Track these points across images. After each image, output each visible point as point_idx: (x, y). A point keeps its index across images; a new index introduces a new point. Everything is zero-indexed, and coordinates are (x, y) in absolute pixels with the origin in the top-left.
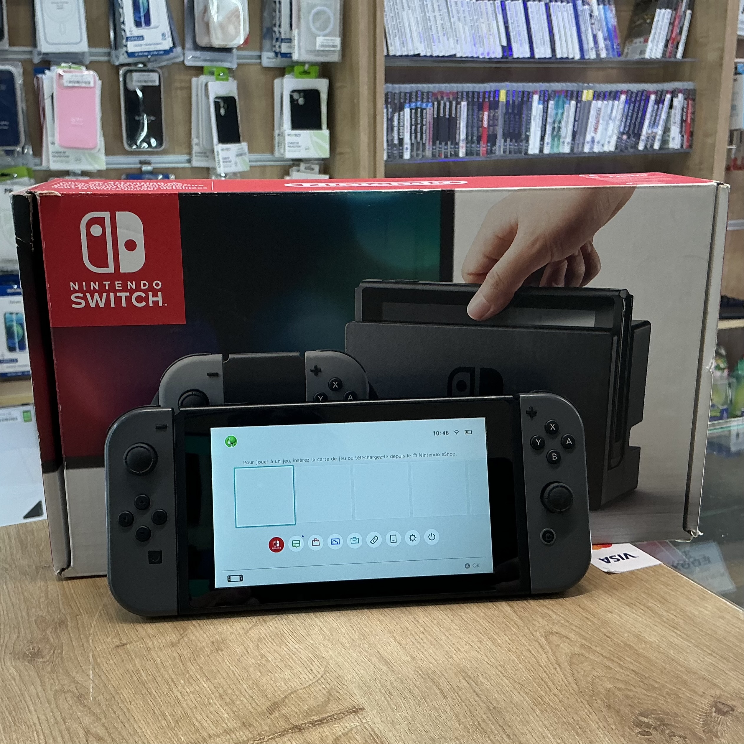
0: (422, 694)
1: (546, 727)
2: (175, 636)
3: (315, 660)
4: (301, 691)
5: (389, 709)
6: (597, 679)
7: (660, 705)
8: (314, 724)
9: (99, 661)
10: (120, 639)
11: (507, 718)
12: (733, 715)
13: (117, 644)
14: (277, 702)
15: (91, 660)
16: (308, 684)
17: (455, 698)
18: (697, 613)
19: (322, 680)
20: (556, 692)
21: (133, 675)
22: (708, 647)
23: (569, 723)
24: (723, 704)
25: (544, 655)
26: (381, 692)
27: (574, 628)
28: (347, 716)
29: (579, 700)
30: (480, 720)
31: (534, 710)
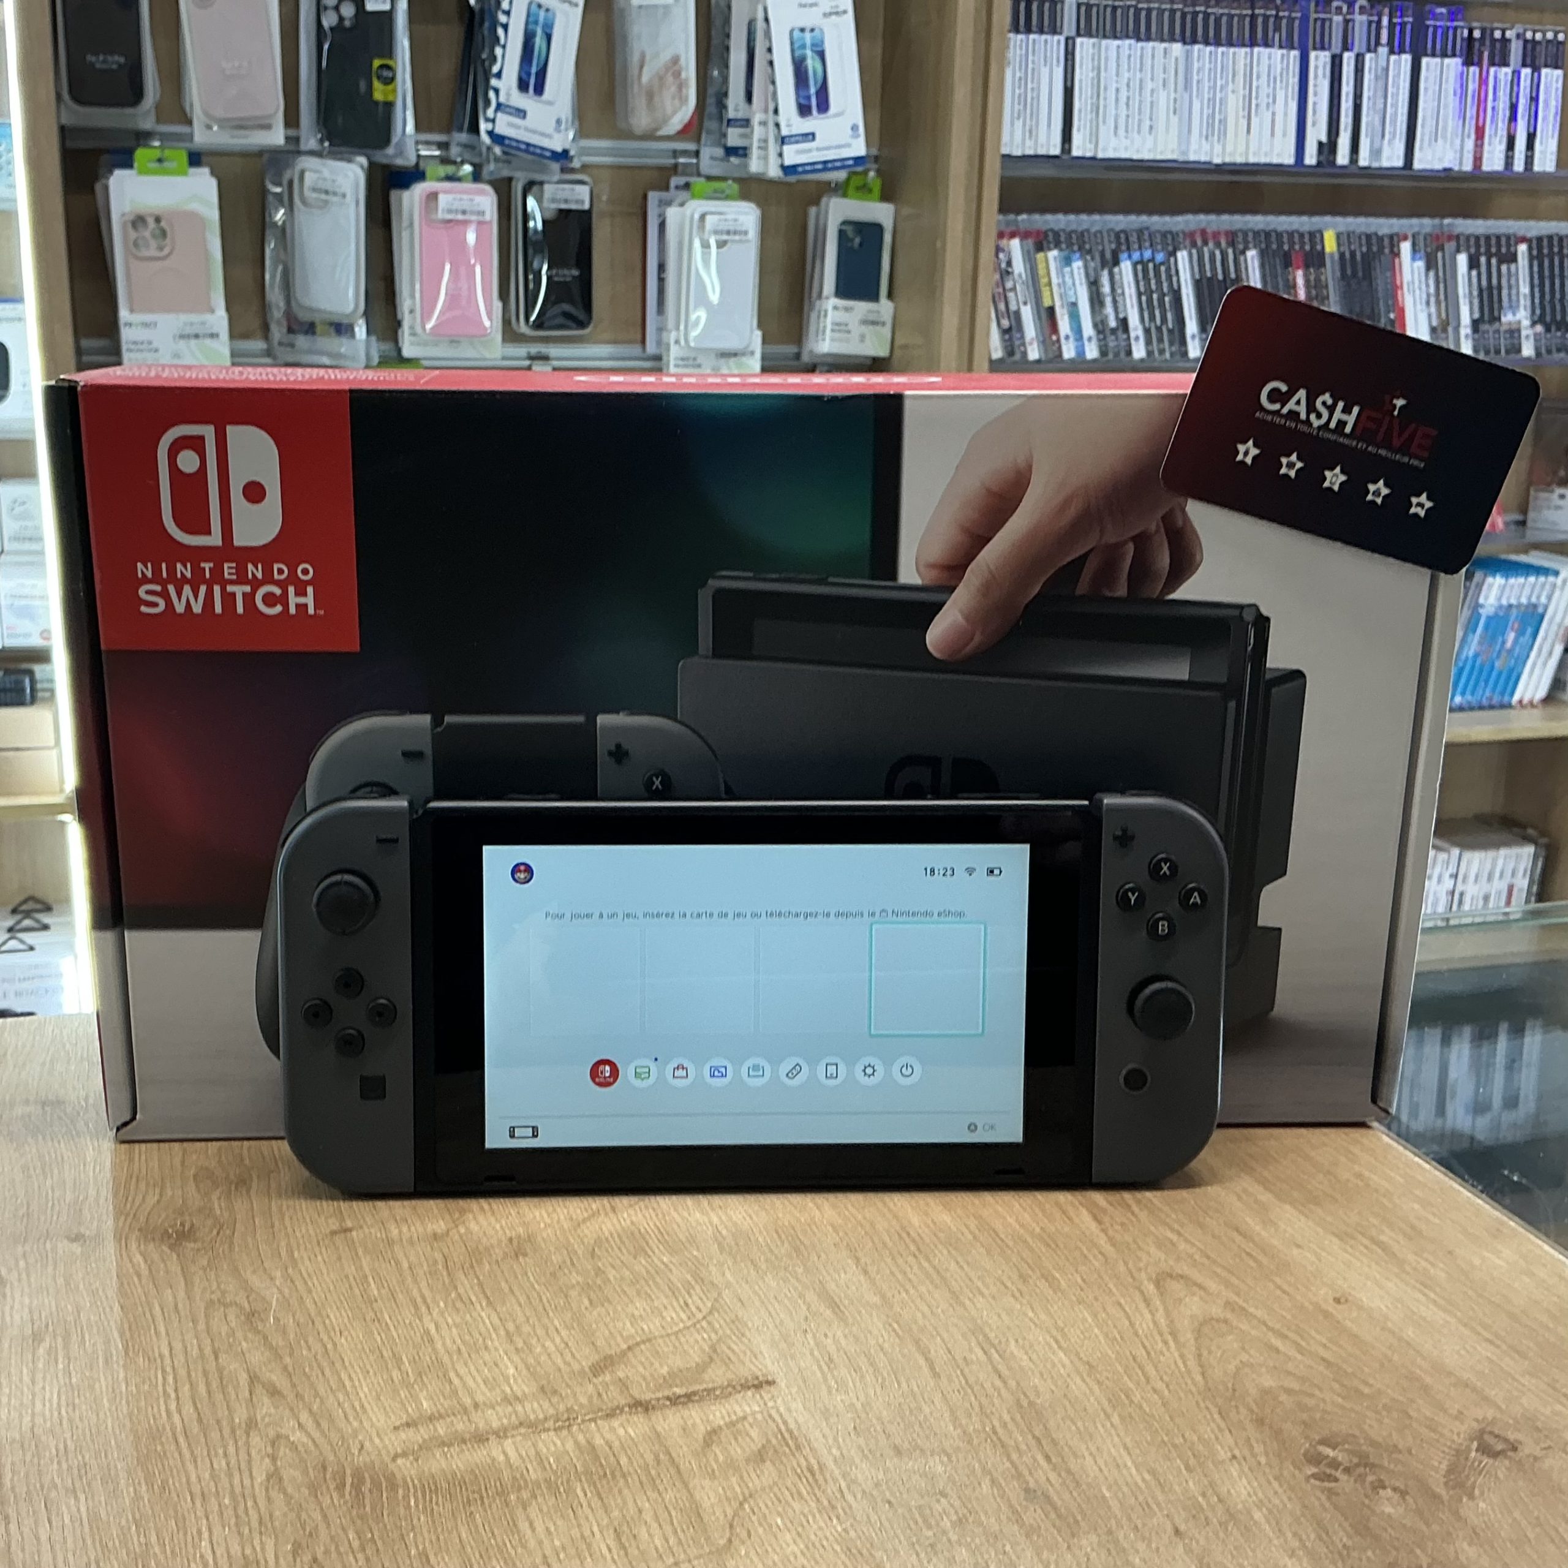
0: (891, 1367)
1: (1126, 1448)
2: (442, 1223)
3: (697, 1288)
4: (660, 1341)
5: (824, 1387)
6: (1247, 1370)
7: (1366, 1427)
8: (674, 1401)
9: (296, 1254)
10: (343, 1220)
11: (1052, 1424)
12: (1510, 1458)
13: (334, 1228)
14: (611, 1356)
15: (284, 1253)
16: (675, 1329)
17: (956, 1379)
18: (1477, 1262)
19: (704, 1324)
20: (1160, 1385)
21: (353, 1283)
22: (1486, 1327)
23: (1175, 1446)
24: (1497, 1436)
25: (1148, 1316)
26: (812, 1354)
27: (1219, 1270)
28: (739, 1392)
29: (1202, 1405)
30: (996, 1423)
31: (1108, 1416)
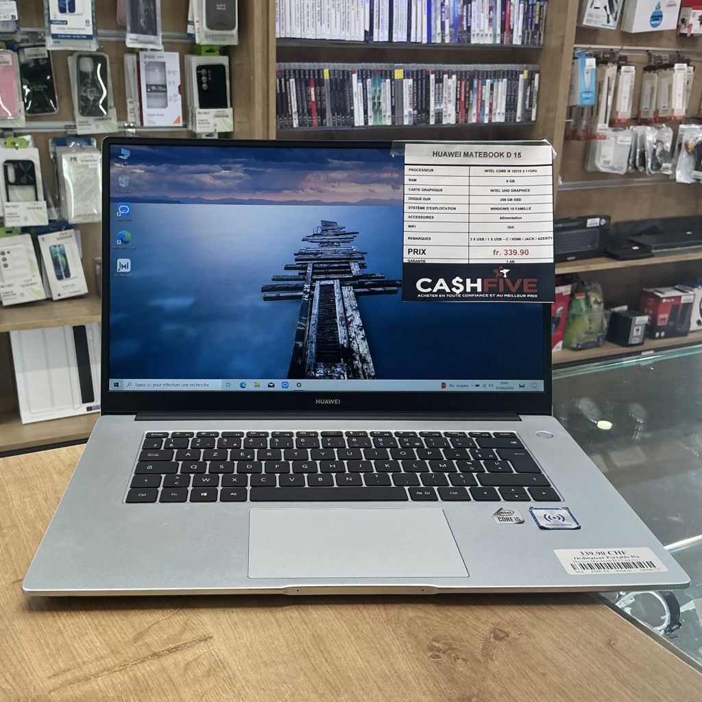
5: (233, 637)
7: (450, 631)
8: (170, 651)
10: (17, 576)
12: (505, 640)
13: (13, 580)
14: (142, 632)
17: (287, 627)
24: (501, 631)
26: (228, 622)
29: (386, 628)
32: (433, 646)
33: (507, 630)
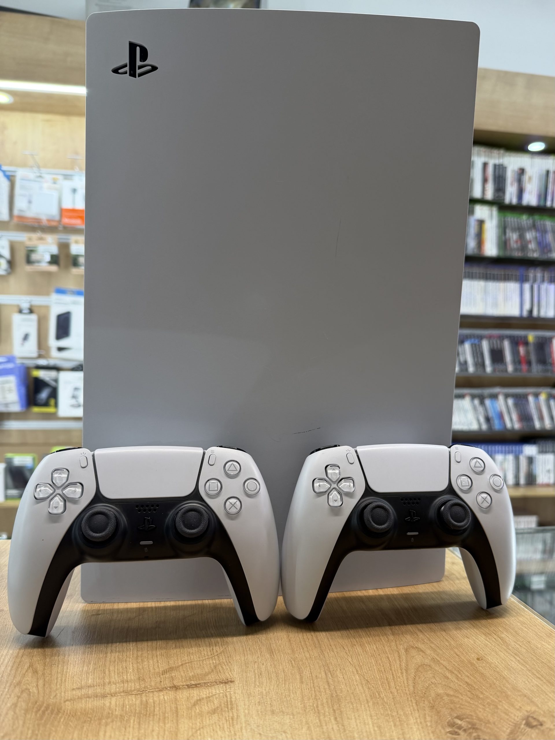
0: (285, 677)
1: (371, 716)
7: (478, 712)
8: (189, 686)
11: (343, 704)
12: (539, 729)
14: (173, 667)
17: (309, 684)
24: (535, 719)
25: (398, 662)
26: (254, 671)
27: (433, 646)
28: (218, 684)
32: (454, 723)
33: (541, 719)
